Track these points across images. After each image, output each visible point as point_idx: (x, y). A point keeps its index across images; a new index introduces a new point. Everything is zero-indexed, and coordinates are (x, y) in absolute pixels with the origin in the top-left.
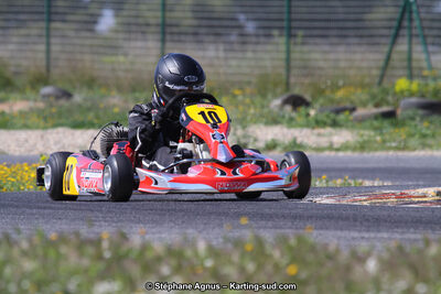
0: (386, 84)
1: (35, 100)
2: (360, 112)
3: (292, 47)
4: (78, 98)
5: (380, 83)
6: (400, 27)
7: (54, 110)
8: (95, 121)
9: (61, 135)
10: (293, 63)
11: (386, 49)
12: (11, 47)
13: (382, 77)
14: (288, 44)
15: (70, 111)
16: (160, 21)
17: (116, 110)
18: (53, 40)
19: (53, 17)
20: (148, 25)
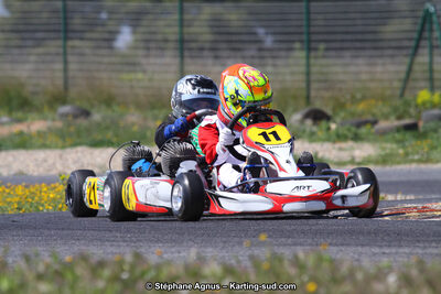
0: (408, 96)
1: (54, 120)
2: (383, 124)
3: (312, 61)
4: (97, 117)
5: (402, 95)
6: (420, 39)
7: (72, 129)
8: (115, 140)
9: (79, 154)
10: (313, 77)
11: (407, 60)
12: (28, 66)
13: (404, 89)
14: (308, 58)
15: (88, 131)
16: (178, 37)
17: (135, 128)
18: (70, 58)
19: (70, 35)
20: (166, 41)
